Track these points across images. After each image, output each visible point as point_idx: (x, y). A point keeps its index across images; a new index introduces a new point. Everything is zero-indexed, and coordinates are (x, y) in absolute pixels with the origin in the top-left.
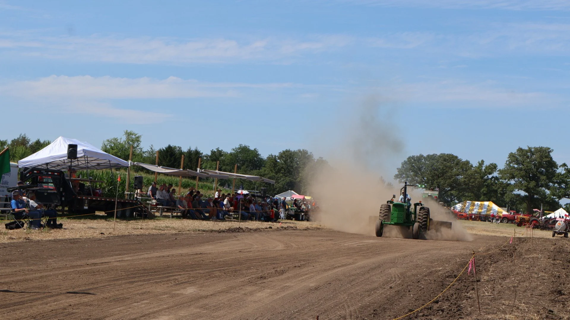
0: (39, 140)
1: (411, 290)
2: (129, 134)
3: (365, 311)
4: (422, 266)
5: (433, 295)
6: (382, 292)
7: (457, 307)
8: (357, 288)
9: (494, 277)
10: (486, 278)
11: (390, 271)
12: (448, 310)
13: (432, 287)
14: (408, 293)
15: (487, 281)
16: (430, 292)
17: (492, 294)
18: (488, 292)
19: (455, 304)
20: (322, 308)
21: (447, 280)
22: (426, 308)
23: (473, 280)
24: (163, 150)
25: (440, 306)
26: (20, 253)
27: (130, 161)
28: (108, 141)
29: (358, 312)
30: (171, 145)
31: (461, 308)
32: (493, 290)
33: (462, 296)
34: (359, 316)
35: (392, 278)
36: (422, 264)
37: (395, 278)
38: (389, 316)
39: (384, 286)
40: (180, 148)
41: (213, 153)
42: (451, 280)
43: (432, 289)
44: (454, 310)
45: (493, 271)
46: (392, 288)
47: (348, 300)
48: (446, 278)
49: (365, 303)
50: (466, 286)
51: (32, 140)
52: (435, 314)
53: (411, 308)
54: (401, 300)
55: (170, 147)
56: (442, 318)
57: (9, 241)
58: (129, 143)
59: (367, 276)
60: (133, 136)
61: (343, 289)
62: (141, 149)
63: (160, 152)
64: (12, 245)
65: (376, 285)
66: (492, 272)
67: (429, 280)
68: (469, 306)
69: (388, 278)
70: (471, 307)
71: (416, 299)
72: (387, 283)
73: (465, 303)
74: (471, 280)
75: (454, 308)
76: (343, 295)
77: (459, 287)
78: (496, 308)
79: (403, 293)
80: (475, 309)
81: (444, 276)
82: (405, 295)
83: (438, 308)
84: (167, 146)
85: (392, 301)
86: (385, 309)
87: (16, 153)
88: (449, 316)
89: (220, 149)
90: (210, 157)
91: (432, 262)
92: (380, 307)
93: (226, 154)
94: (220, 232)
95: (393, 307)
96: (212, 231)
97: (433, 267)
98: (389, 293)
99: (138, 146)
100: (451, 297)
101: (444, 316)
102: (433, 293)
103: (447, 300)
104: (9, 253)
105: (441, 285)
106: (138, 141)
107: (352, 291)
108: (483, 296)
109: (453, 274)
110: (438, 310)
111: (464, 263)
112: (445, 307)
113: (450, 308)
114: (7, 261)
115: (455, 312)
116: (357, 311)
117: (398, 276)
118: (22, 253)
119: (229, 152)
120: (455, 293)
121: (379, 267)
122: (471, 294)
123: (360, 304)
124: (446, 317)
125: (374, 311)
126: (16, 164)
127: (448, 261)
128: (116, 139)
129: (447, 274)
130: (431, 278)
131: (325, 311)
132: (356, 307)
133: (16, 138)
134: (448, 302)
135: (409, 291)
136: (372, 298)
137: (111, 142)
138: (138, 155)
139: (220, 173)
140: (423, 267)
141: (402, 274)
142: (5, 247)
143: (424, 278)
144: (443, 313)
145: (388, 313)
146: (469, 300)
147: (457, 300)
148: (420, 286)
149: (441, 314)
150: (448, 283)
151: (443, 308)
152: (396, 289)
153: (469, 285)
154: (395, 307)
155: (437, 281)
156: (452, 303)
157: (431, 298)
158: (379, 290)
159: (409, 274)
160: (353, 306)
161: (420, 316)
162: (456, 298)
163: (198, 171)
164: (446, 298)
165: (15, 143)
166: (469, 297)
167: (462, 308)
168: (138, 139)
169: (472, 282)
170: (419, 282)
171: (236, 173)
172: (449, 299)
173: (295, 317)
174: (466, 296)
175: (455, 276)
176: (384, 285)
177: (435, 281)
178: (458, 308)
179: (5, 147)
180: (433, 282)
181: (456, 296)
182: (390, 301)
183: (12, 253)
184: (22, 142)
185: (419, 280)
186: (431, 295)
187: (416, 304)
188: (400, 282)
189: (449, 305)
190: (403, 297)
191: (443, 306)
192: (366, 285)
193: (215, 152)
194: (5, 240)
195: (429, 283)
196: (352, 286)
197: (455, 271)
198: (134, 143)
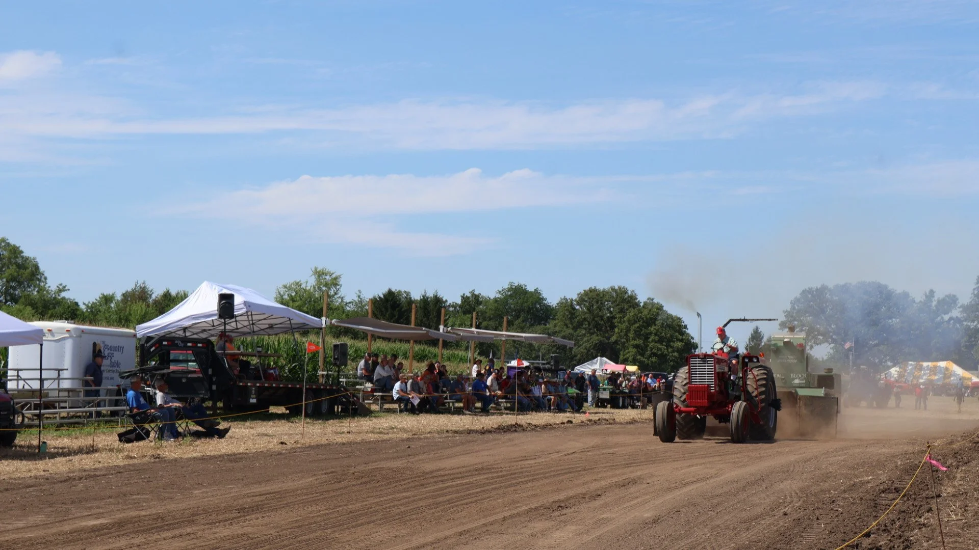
0: (168, 291)
1: (820, 517)
2: (320, 274)
4: (837, 475)
5: (859, 523)
6: (770, 521)
7: (903, 542)
8: (726, 518)
9: (964, 489)
10: (950, 490)
11: (782, 486)
12: (889, 547)
13: (857, 510)
14: (815, 523)
15: (953, 496)
16: (854, 518)
17: (963, 518)
18: (956, 515)
19: (900, 536)
21: (882, 497)
22: (849, 546)
23: (927, 495)
24: (380, 298)
25: (873, 542)
26: (146, 481)
27: (324, 319)
28: (285, 287)
30: (393, 290)
31: (910, 544)
32: (965, 510)
33: (911, 523)
35: (786, 497)
36: (836, 471)
37: (792, 497)
39: (773, 513)
40: (408, 293)
41: (465, 299)
42: (891, 496)
43: (857, 514)
44: (898, 547)
45: (963, 479)
46: (787, 515)
47: (712, 538)
48: (880, 493)
49: (741, 542)
50: (916, 506)
51: (157, 292)
53: (823, 548)
54: (803, 534)
55: (390, 293)
57: (126, 462)
58: (320, 289)
59: (742, 496)
60: (328, 277)
61: (701, 519)
62: (342, 298)
63: (375, 302)
64: (132, 468)
65: (759, 510)
66: (960, 480)
67: (852, 498)
68: (924, 538)
69: (780, 498)
70: (928, 541)
71: (831, 532)
72: (778, 506)
73: (916, 534)
74: (924, 495)
75: (898, 545)
76: (703, 529)
77: (904, 508)
78: (972, 540)
79: (806, 523)
80: (935, 544)
81: (877, 491)
82: (811, 526)
83: (870, 544)
84: (385, 290)
85: (790, 537)
87: (130, 314)
89: (476, 293)
90: (460, 306)
91: (853, 468)
93: (487, 301)
94: (483, 432)
95: (791, 547)
96: (469, 432)
97: (856, 476)
98: (782, 524)
99: (336, 294)
100: (892, 525)
102: (860, 520)
103: (884, 530)
104: (126, 482)
105: (872, 505)
106: (336, 285)
107: (718, 522)
108: (948, 521)
109: (892, 486)
110: (871, 549)
111: (911, 466)
112: (883, 543)
113: (892, 544)
114: (125, 495)
117: (797, 493)
118: (150, 481)
119: (492, 298)
120: (899, 519)
121: (762, 479)
122: (925, 519)
123: (733, 545)
126: (132, 331)
127: (881, 464)
128: (298, 284)
129: (881, 487)
130: (854, 496)
133: (130, 290)
134: (886, 534)
135: (818, 519)
136: (752, 533)
137: (290, 289)
138: (337, 309)
139: (478, 333)
140: (838, 477)
141: (802, 490)
142: (119, 472)
143: (843, 495)
146: (924, 529)
147: (901, 530)
148: (835, 509)
150: (884, 501)
151: (880, 544)
152: (795, 518)
153: (922, 503)
154: (794, 546)
155: (866, 499)
156: (894, 536)
157: (856, 529)
158: (765, 519)
159: (815, 489)
162: (901, 527)
163: (441, 331)
164: (883, 528)
165: (129, 297)
166: (924, 525)
167: (913, 544)
168: (335, 282)
169: (927, 498)
170: (833, 502)
171: (506, 331)
172: (889, 528)
174: (918, 523)
175: (897, 490)
176: (772, 510)
177: (862, 499)
178: (905, 544)
179: (112, 305)
180: (857, 501)
181: (900, 523)
182: (786, 537)
183: (132, 482)
184: (140, 295)
185: (834, 499)
186: (857, 524)
187: (830, 540)
188: (800, 503)
189: (889, 538)
190: (807, 529)
191: (879, 542)
192: (742, 511)
193: (468, 298)
194: (119, 460)
195: (852, 503)
196: (717, 513)
197: (896, 482)
198: (329, 289)
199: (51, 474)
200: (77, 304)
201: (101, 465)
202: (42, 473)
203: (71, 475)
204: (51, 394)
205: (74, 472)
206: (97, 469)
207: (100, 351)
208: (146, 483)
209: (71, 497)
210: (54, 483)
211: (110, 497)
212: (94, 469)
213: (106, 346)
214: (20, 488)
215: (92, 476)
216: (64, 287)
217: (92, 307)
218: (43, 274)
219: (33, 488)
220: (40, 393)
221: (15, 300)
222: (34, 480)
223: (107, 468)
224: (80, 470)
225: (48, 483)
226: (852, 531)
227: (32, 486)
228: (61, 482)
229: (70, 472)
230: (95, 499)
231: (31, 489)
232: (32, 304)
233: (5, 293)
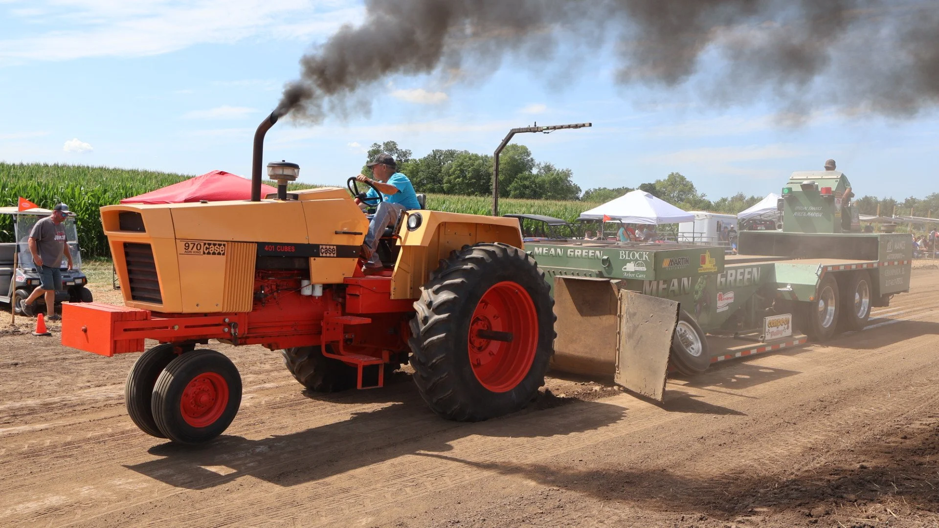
0: (753, 197)
30: (868, 196)
40: (876, 198)
41: (907, 201)
51: (748, 197)
55: (866, 197)
84: (864, 196)
87: (735, 207)
89: (914, 198)
90: (905, 204)
93: (919, 202)
119: (922, 199)
126: (735, 216)
133: (735, 196)
139: (914, 218)
163: (893, 217)
165: (734, 199)
179: (726, 203)
184: (740, 198)
193: (909, 200)
200: (710, 202)
216: (705, 194)
217: (717, 204)
218: (695, 189)
221: (682, 200)
232: (689, 202)
233: (678, 197)
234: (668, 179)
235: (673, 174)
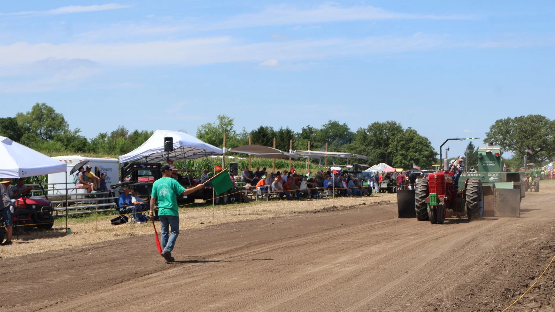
0: (137, 131)
1: (506, 266)
2: (221, 118)
3: (462, 291)
4: (516, 237)
5: (529, 270)
6: (477, 269)
8: (453, 267)
11: (484, 245)
12: (545, 286)
13: (527, 261)
14: (503, 269)
16: (526, 267)
19: (552, 279)
20: (419, 291)
21: (542, 252)
22: (523, 286)
24: (256, 131)
25: (537, 283)
26: (125, 250)
27: (224, 148)
28: (202, 126)
29: (454, 294)
30: (263, 126)
34: (457, 298)
35: (486, 252)
36: (516, 234)
37: (490, 252)
38: (486, 296)
39: (479, 263)
40: (272, 128)
41: (304, 130)
42: (547, 251)
43: (527, 264)
44: (550, 286)
46: (487, 264)
47: (444, 280)
48: (541, 250)
49: (461, 283)
51: (131, 131)
52: (532, 291)
53: (507, 287)
54: (496, 277)
55: (262, 128)
56: (539, 295)
57: (114, 238)
58: (222, 127)
59: (462, 252)
60: (226, 120)
61: (439, 267)
63: (253, 134)
64: (118, 242)
65: (471, 262)
67: (524, 253)
69: (483, 253)
71: (512, 276)
72: (483, 258)
75: (550, 284)
76: (439, 275)
79: (498, 269)
81: (539, 248)
82: (501, 272)
83: (534, 284)
84: (259, 127)
85: (489, 279)
86: (481, 288)
87: (116, 144)
88: (546, 292)
89: (310, 127)
90: (301, 134)
91: (526, 231)
92: (476, 286)
93: (316, 131)
94: (315, 212)
95: (489, 286)
96: (307, 212)
97: (527, 237)
98: (484, 270)
99: (231, 129)
101: (541, 294)
102: (529, 268)
104: (115, 251)
105: (536, 257)
106: (231, 124)
107: (448, 270)
109: (547, 245)
110: (535, 288)
112: (542, 283)
113: (547, 284)
114: (114, 260)
115: (552, 289)
116: (454, 292)
117: (493, 250)
118: (127, 250)
119: (319, 129)
120: (551, 267)
121: (473, 240)
123: (456, 285)
124: (543, 295)
125: (471, 291)
126: (117, 159)
127: (542, 229)
128: (210, 124)
129: (541, 246)
130: (526, 251)
131: (422, 294)
132: (452, 288)
133: (115, 130)
134: (544, 278)
135: (505, 267)
136: (467, 277)
137: (205, 127)
138: (232, 138)
139: (311, 153)
140: (517, 238)
141: (497, 247)
142: (111, 245)
143: (519, 251)
144: (540, 289)
145: (485, 293)
147: (552, 274)
148: (515, 260)
149: (538, 291)
150: (543, 255)
151: (540, 284)
152: (492, 266)
154: (491, 285)
155: (532, 254)
156: (548, 278)
157: (527, 274)
158: (474, 267)
159: (503, 247)
160: (450, 287)
161: (517, 295)
162: (552, 272)
163: (290, 152)
165: (115, 135)
168: (230, 123)
170: (513, 256)
171: (328, 151)
173: (393, 303)
175: (550, 247)
176: (479, 261)
177: (530, 253)
179: (106, 139)
180: (527, 255)
181: (552, 270)
182: (486, 279)
183: (118, 251)
184: (122, 133)
185: (514, 254)
186: (527, 270)
187: (512, 282)
188: (495, 256)
189: (545, 281)
190: (498, 274)
191: (540, 283)
192: (461, 262)
193: (306, 130)
194: (110, 237)
195: (524, 257)
196: (448, 264)
197: (550, 242)
198: (227, 126)
199: (73, 247)
200: (86, 139)
201: (100, 241)
202: (68, 247)
203: (84, 247)
204: (73, 197)
205: (86, 245)
206: (99, 243)
207: (99, 171)
208: (126, 251)
209: (84, 262)
210: (75, 253)
211: (106, 262)
212: (97, 243)
213: (102, 169)
214: (55, 257)
215: (95, 248)
216: (79, 130)
217: (94, 141)
218: (67, 123)
219: (63, 257)
220: (66, 197)
221: (51, 138)
222: (63, 251)
223: (104, 243)
224: (89, 244)
225: (71, 253)
226: (524, 276)
227: (63, 255)
228: (79, 252)
229: (83, 246)
230: (98, 263)
231: (62, 257)
232: (60, 140)
233: (46, 134)
234: (33, 113)
235: (38, 105)
